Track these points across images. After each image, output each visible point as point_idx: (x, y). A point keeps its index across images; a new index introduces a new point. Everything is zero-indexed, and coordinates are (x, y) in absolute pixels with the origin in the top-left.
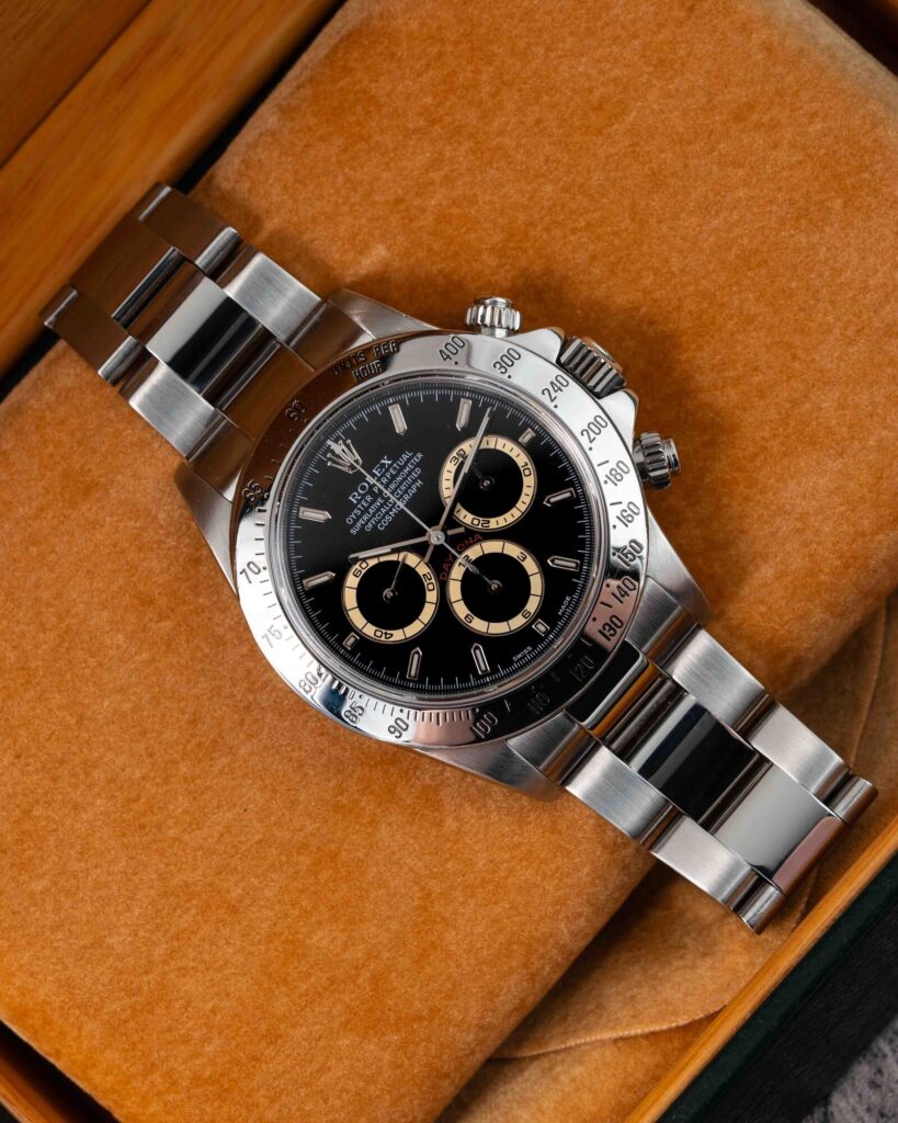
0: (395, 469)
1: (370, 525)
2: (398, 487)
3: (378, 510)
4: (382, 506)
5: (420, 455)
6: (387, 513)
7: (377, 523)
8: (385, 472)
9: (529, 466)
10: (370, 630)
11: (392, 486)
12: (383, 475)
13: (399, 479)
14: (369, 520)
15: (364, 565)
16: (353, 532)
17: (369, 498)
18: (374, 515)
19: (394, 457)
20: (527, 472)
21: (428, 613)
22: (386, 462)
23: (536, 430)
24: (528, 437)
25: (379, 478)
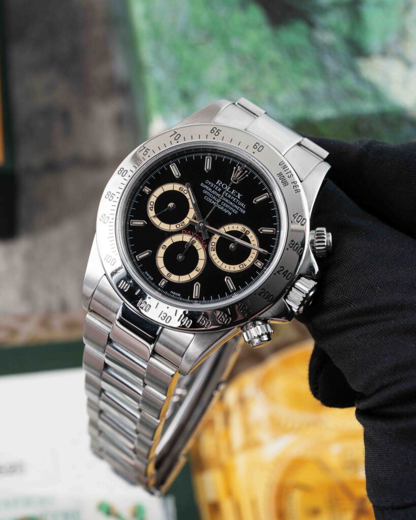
0: (236, 201)
1: (206, 192)
2: (227, 203)
3: (214, 195)
4: (216, 197)
5: (244, 212)
6: (213, 200)
7: (207, 196)
8: (233, 196)
9: (245, 267)
10: (153, 199)
11: (224, 199)
12: (232, 195)
13: (231, 203)
14: (208, 191)
15: (186, 192)
16: (202, 184)
17: (220, 190)
18: (211, 193)
19: (242, 200)
20: (241, 266)
21: (165, 227)
22: (239, 196)
23: (263, 268)
24: (259, 264)
25: (230, 194)
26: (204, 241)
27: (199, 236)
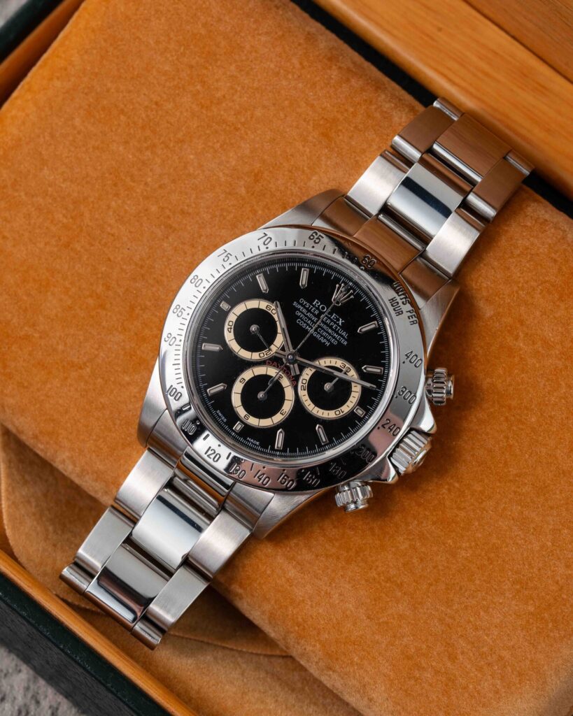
0: (336, 328)
1: (299, 314)
2: (325, 330)
3: (310, 319)
4: (312, 321)
5: (345, 343)
6: (308, 324)
7: (301, 318)
9: (342, 414)
10: (232, 318)
11: (322, 325)
12: (332, 321)
13: (330, 331)
14: (303, 313)
15: (274, 312)
16: (295, 304)
17: (317, 312)
18: (306, 316)
19: (344, 327)
21: (245, 354)
22: (340, 322)
23: (364, 417)
24: (360, 412)
25: (329, 318)
26: (293, 377)
27: (287, 371)
